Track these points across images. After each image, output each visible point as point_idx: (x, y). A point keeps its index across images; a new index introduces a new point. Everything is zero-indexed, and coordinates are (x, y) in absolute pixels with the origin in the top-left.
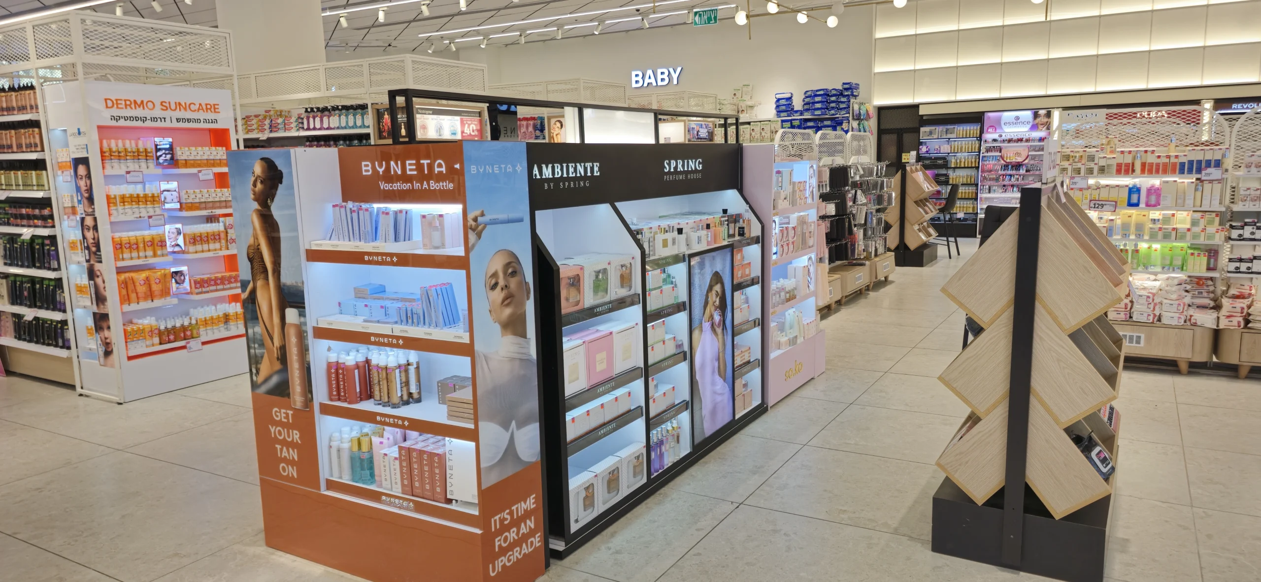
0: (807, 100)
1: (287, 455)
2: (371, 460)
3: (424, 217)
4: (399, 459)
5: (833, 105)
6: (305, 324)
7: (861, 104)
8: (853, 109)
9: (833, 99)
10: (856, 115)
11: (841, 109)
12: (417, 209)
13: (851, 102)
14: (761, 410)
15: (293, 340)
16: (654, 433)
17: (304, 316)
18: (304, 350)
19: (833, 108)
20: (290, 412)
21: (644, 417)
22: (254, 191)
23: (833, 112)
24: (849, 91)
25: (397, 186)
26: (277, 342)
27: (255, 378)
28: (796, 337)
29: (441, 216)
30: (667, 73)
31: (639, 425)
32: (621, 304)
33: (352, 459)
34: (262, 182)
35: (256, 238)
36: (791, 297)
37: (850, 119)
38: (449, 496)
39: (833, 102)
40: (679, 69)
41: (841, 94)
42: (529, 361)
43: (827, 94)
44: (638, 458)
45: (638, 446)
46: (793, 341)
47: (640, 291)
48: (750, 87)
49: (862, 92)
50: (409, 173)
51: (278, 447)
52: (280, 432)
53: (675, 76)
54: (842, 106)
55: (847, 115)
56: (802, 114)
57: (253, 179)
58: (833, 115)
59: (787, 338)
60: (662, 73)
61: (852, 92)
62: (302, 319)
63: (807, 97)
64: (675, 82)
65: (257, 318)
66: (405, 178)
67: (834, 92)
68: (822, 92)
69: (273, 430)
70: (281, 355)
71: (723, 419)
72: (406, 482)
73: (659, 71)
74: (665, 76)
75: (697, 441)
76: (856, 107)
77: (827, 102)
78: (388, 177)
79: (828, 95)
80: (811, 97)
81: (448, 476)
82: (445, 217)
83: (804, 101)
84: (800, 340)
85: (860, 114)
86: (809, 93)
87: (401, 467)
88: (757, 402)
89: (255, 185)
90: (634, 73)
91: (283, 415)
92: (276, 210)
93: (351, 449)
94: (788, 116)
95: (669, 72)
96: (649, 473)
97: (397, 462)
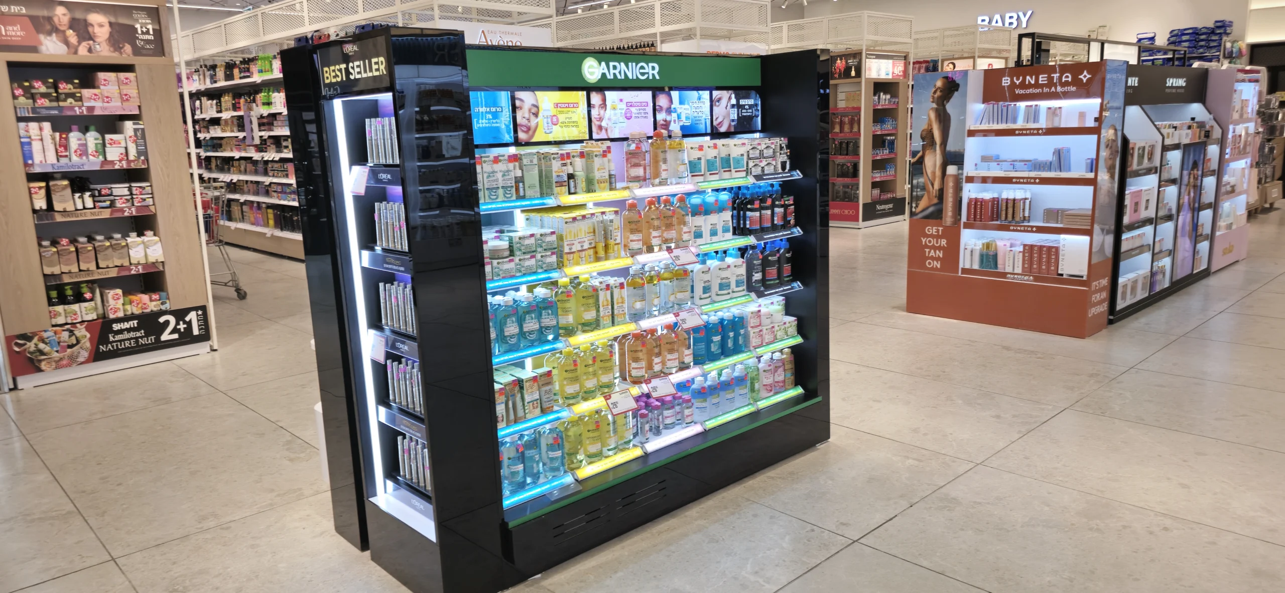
0: (1173, 39)
1: (934, 255)
2: (995, 256)
3: (1050, 108)
4: (1024, 252)
5: (1202, 43)
6: (962, 174)
7: (1233, 42)
8: (1225, 45)
9: (1203, 37)
10: (1228, 53)
11: (1211, 47)
12: (1044, 104)
13: (1223, 41)
14: (1206, 273)
15: (950, 184)
16: (1155, 264)
17: (962, 169)
18: (958, 189)
19: (1202, 47)
20: (941, 229)
21: (1151, 252)
22: (933, 97)
23: (1201, 50)
24: (1222, 28)
25: (1030, 91)
26: (937, 186)
27: (914, 210)
28: (1232, 223)
29: (1060, 108)
30: (1015, 17)
31: (1147, 257)
32: (1149, 171)
33: (982, 256)
34: (941, 91)
35: (930, 125)
36: (1233, 191)
37: (1221, 57)
38: (1060, 272)
39: (1202, 40)
40: (1029, 13)
41: (1212, 32)
42: (1113, 194)
43: (1196, 32)
44: (1145, 278)
45: (1145, 270)
46: (1229, 226)
47: (1158, 165)
48: (1107, 29)
49: (1235, 30)
50: (1040, 82)
51: (927, 250)
52: (930, 242)
53: (1024, 20)
54: (1212, 44)
55: (1218, 54)
56: (1165, 53)
57: (934, 89)
58: (1202, 53)
59: (1225, 223)
60: (1011, 17)
61: (1225, 30)
62: (960, 171)
63: (1172, 36)
64: (1024, 25)
65: (922, 173)
66: (1037, 85)
67: (1204, 31)
68: (1190, 31)
69: (924, 241)
70: (939, 195)
71: (1186, 271)
72: (1026, 266)
73: (1008, 15)
74: (1014, 20)
75: (1174, 280)
76: (1228, 45)
77: (1195, 40)
78: (1023, 85)
79: (1197, 34)
80: (1176, 37)
81: (1060, 260)
82: (1063, 110)
83: (1168, 40)
84: (1234, 227)
85: (1232, 52)
86: (1175, 32)
87: (1024, 256)
88: (1204, 266)
89: (935, 92)
90: (980, 19)
91: (934, 230)
92: (950, 107)
93: (981, 250)
94: (1150, 55)
95: (1018, 16)
96: (1150, 292)
97: (1021, 254)
